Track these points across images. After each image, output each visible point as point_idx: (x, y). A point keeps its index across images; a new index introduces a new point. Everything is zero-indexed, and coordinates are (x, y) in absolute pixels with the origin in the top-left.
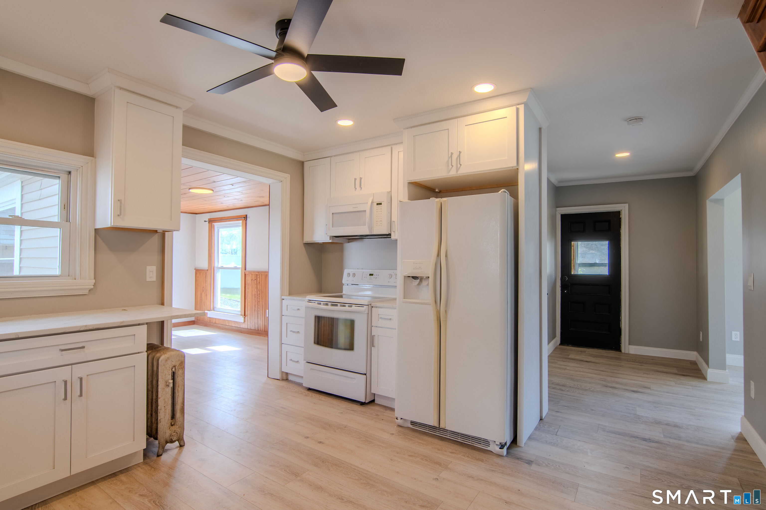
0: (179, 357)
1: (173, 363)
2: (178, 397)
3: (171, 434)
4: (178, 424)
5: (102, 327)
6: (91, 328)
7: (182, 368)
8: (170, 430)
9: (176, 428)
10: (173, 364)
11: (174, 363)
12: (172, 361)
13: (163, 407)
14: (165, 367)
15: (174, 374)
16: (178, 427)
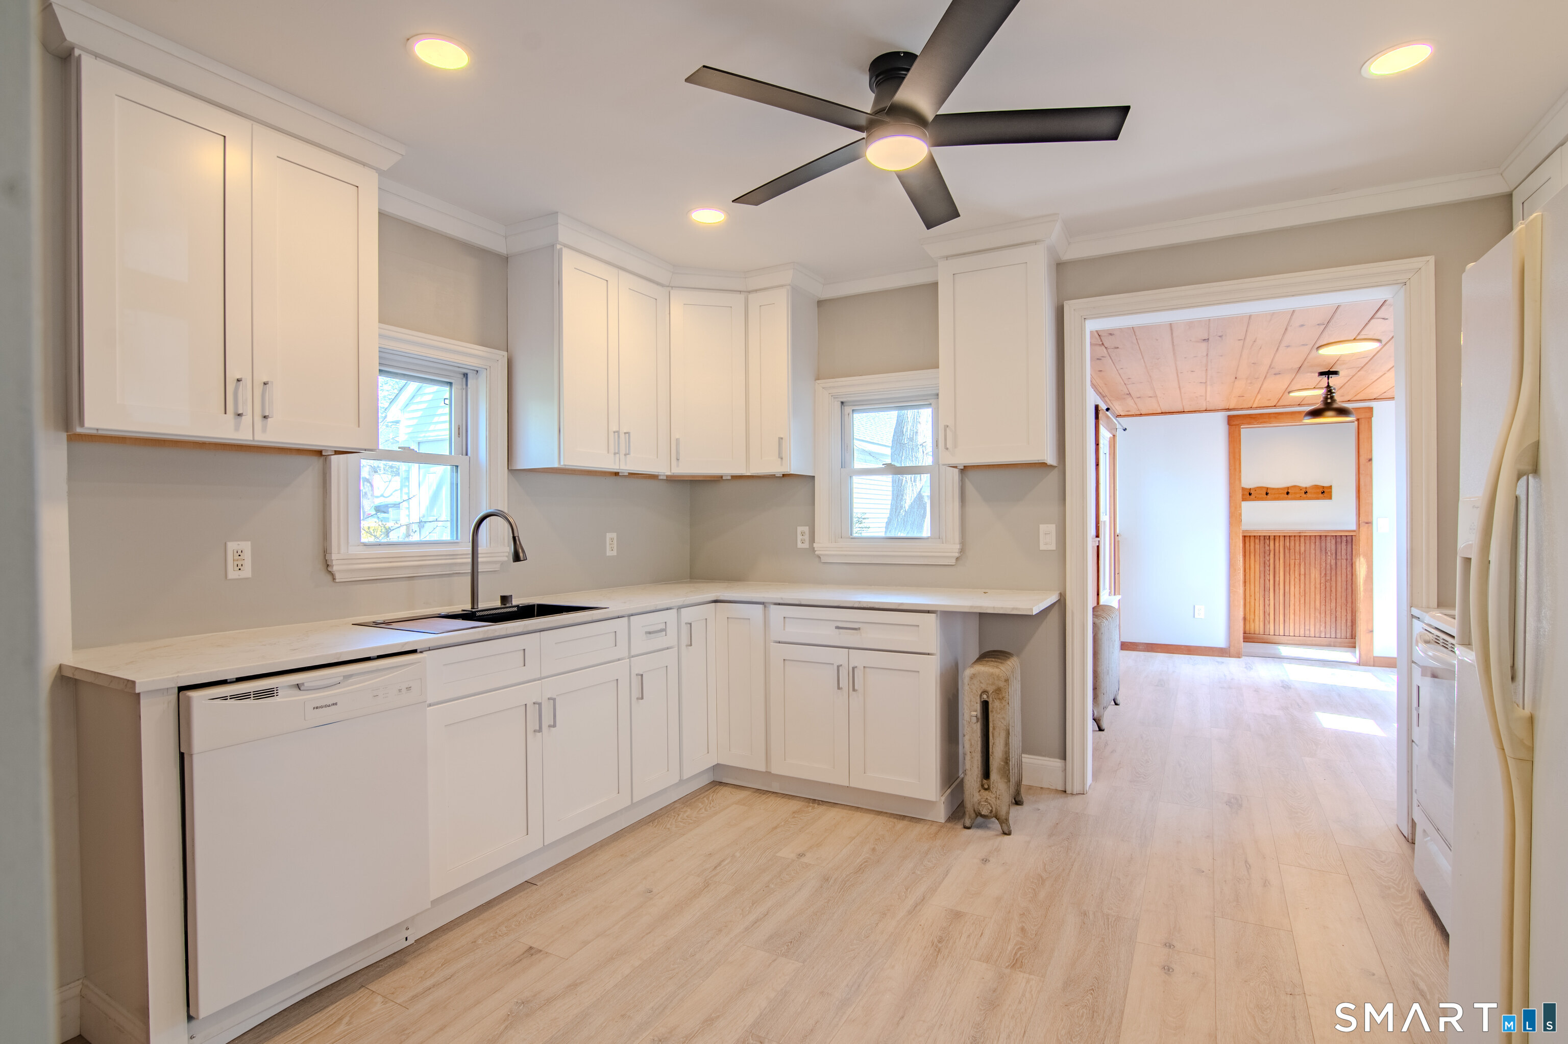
0: (994, 679)
1: (981, 685)
2: (993, 746)
3: (981, 802)
4: (994, 792)
5: (877, 606)
6: (865, 605)
7: (999, 699)
8: (980, 795)
9: (991, 797)
10: (982, 688)
11: (984, 686)
12: (981, 682)
13: (969, 753)
14: (970, 688)
15: (985, 705)
16: (994, 796)
